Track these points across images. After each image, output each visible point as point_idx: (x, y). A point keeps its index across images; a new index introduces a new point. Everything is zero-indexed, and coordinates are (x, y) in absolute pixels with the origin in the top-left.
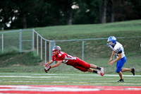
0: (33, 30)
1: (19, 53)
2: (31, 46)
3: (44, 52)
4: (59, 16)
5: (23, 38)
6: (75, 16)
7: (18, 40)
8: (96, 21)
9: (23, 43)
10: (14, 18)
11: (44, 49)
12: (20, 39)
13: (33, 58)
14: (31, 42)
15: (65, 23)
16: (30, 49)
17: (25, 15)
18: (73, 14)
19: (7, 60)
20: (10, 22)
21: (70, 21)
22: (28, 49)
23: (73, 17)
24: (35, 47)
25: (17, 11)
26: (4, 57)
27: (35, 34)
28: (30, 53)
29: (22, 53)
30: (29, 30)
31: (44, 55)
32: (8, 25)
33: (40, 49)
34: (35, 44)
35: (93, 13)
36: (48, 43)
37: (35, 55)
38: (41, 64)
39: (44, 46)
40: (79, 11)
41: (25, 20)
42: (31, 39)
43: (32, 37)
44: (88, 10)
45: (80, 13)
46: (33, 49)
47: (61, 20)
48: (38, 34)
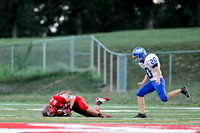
0: (93, 37)
1: (70, 74)
2: (88, 62)
3: (108, 71)
4: (132, 15)
5: (76, 50)
6: (158, 15)
7: (68, 53)
8: (191, 24)
9: (77, 57)
10: (62, 19)
11: (108, 67)
12: (72, 51)
13: (92, 81)
14: (89, 56)
15: (143, 26)
16: (87, 67)
17: (79, 14)
18: (156, 13)
19: (51, 85)
20: (56, 25)
21: (151, 23)
22: (84, 67)
23: (155, 17)
24: (96, 63)
25: (66, 8)
26: (46, 80)
27: (95, 43)
28: (87, 72)
29: (75, 73)
30: (85, 36)
31: (108, 77)
32: (53, 30)
33: (102, 67)
34: (96, 58)
35: (186, 11)
36: (115, 58)
37: (94, 77)
38: (104, 90)
39: (108, 62)
40: (164, 8)
41: (79, 22)
42: (89, 51)
43: (90, 47)
44: (179, 6)
45: (166, 11)
46: (92, 67)
47: (136, 22)
48: (100, 44)
